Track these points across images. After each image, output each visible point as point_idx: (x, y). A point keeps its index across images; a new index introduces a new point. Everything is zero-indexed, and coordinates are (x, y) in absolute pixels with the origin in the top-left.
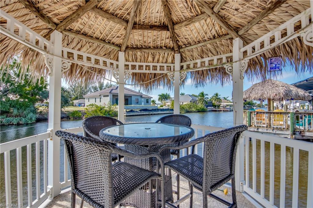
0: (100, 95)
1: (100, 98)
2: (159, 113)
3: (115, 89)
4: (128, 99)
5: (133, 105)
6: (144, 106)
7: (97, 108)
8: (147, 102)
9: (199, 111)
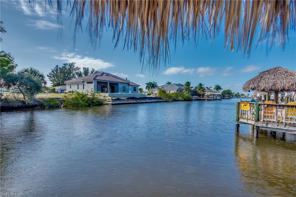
0: (83, 82)
1: (84, 85)
2: (146, 101)
3: (100, 75)
4: (114, 86)
5: (119, 93)
6: (131, 94)
7: (79, 95)
8: (135, 90)
9: (185, 100)
